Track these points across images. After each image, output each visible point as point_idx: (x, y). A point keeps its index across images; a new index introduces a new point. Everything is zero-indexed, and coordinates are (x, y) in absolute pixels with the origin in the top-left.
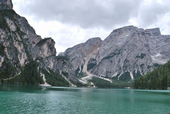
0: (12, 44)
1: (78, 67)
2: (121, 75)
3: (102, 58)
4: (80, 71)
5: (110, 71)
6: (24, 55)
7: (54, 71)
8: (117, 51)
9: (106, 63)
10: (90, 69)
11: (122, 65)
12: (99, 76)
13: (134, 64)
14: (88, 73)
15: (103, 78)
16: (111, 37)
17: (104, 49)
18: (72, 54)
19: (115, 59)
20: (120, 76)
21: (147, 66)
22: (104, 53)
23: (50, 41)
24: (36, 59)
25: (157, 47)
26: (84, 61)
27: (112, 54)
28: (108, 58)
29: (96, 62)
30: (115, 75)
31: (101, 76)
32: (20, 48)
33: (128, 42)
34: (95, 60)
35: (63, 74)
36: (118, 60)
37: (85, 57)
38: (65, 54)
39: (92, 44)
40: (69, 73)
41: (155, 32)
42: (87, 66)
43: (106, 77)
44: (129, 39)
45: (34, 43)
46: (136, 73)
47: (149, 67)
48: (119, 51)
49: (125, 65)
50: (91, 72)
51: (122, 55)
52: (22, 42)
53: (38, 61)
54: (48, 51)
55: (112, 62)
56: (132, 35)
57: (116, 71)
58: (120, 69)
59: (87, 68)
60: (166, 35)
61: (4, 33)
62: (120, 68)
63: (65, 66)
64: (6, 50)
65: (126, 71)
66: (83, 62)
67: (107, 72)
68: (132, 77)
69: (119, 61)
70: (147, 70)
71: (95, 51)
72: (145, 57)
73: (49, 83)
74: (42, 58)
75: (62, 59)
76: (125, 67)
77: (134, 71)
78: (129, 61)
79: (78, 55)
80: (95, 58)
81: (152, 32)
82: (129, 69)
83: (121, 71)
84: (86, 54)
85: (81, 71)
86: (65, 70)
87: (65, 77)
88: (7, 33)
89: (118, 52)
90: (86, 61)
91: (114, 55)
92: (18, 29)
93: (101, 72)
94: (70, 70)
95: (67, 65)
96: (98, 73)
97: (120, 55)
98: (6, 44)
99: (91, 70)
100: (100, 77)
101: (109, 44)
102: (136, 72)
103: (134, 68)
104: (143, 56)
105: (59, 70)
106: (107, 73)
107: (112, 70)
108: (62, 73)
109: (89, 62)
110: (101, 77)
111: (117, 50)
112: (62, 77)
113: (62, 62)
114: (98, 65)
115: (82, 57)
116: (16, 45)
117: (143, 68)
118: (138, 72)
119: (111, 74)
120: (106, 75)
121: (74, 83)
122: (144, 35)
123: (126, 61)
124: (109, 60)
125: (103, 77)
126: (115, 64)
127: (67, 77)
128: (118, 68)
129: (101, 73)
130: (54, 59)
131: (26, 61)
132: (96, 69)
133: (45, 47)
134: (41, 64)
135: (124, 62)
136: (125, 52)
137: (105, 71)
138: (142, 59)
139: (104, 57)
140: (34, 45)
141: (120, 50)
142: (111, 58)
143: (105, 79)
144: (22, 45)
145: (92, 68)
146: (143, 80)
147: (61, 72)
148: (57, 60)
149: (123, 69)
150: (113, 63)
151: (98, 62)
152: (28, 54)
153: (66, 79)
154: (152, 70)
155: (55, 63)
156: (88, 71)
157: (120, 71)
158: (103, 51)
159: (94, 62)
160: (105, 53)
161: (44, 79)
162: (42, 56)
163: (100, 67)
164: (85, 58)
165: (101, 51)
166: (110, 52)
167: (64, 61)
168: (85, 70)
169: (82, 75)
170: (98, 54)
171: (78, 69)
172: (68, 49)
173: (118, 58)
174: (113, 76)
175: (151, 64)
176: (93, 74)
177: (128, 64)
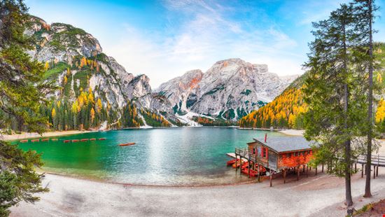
0: (110, 89)
3: (203, 93)
4: (178, 109)
5: (212, 108)
6: (121, 97)
7: (152, 111)
9: (209, 99)
11: (225, 101)
12: (201, 114)
13: (239, 100)
14: (187, 110)
15: (204, 116)
16: (213, 69)
17: (205, 82)
18: (167, 89)
19: (218, 95)
20: (223, 113)
22: (205, 88)
23: (144, 78)
24: (132, 100)
26: (183, 97)
27: (215, 88)
28: (211, 93)
29: (196, 98)
30: (218, 112)
32: (117, 91)
33: (233, 76)
34: (195, 95)
35: (161, 114)
36: (221, 96)
39: (191, 77)
40: (167, 112)
41: (263, 68)
42: (187, 103)
43: (209, 115)
44: (235, 73)
45: (126, 82)
46: (240, 110)
47: (253, 104)
50: (191, 110)
52: (118, 84)
53: (134, 102)
54: (143, 89)
55: (214, 98)
56: (238, 68)
57: (219, 108)
58: (224, 106)
59: (187, 105)
61: (102, 79)
63: (163, 105)
64: (107, 96)
65: (230, 108)
66: (181, 98)
69: (223, 97)
71: (196, 86)
72: (250, 94)
73: (149, 124)
74: (137, 98)
75: (158, 97)
76: (229, 103)
77: (239, 108)
78: (233, 97)
79: (175, 91)
80: (194, 93)
82: (233, 106)
83: (225, 108)
84: (184, 89)
85: (180, 108)
86: (163, 109)
87: (164, 117)
88: (104, 78)
89: (221, 87)
90: (185, 96)
91: (217, 90)
92: (112, 71)
93: (202, 109)
96: (199, 111)
97: (224, 90)
98: (106, 90)
99: (191, 107)
101: (211, 77)
103: (238, 104)
104: (248, 92)
105: (157, 109)
106: (209, 110)
107: (215, 107)
108: (160, 112)
109: (188, 98)
111: (220, 84)
112: (160, 117)
113: (159, 100)
114: (199, 101)
115: (180, 93)
116: (113, 88)
117: (247, 105)
118: (243, 110)
119: (214, 111)
120: (208, 113)
121: (174, 123)
123: (230, 96)
124: (212, 96)
126: (218, 100)
127: (166, 117)
128: (221, 104)
130: (150, 97)
131: (123, 103)
132: (197, 106)
133: (139, 85)
134: (138, 104)
135: (228, 98)
136: (229, 87)
137: (207, 108)
138: (247, 95)
139: (205, 92)
140: (126, 85)
141: (224, 84)
142: (213, 94)
143: (207, 117)
144: (118, 87)
145: (192, 105)
147: (158, 111)
148: (154, 99)
149: (227, 105)
150: (216, 99)
151: (199, 98)
152: (124, 95)
153: (165, 119)
154: (257, 109)
155: (151, 101)
156: (187, 108)
157: (223, 108)
158: (204, 85)
159: (194, 98)
161: (144, 121)
162: (138, 96)
163: (202, 104)
164: (184, 94)
165: (202, 85)
166: (212, 86)
167: (161, 99)
168: (184, 107)
169: (181, 113)
170: (198, 89)
171: (176, 107)
172: (163, 84)
173: (222, 93)
174: (215, 114)
175: (256, 102)
176: (193, 111)
177: (232, 101)
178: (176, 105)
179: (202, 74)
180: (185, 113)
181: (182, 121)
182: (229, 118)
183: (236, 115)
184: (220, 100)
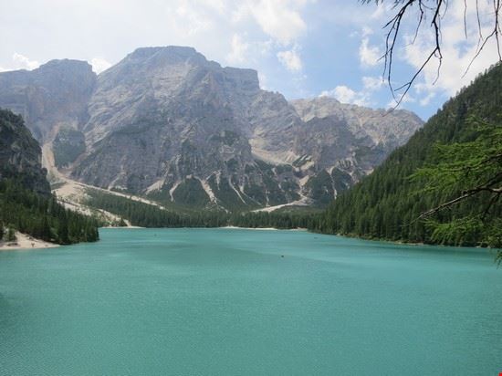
2: (175, 186)
5: (139, 175)
9: (128, 148)
10: (66, 164)
12: (106, 188)
14: (61, 177)
15: (120, 194)
17: (106, 101)
19: (155, 138)
20: (173, 189)
21: (243, 165)
22: (104, 119)
25: (250, 119)
27: (142, 121)
29: (82, 142)
30: (157, 185)
31: (110, 187)
34: (79, 134)
41: (246, 79)
42: (54, 152)
43: (131, 191)
46: (218, 183)
47: (248, 170)
48: (164, 115)
49: (185, 160)
50: (73, 174)
57: (157, 175)
58: (171, 170)
60: (272, 93)
62: (172, 166)
65: (189, 177)
68: (211, 195)
70: (245, 178)
71: (76, 108)
76: (186, 163)
77: (213, 177)
78: (195, 149)
81: (239, 77)
82: (197, 170)
83: (175, 174)
84: (42, 110)
89: (159, 118)
90: (45, 132)
91: (149, 126)
93: (110, 176)
96: (98, 179)
97: (167, 129)
99: (71, 166)
100: (108, 190)
102: (218, 181)
104: (231, 138)
106: (130, 179)
107: (147, 170)
109: (57, 139)
110: (112, 190)
111: (154, 111)
117: (234, 171)
119: (144, 182)
120: (128, 186)
123: (188, 146)
124: (136, 139)
125: (120, 191)
126: (153, 153)
129: (111, 179)
135: (183, 149)
137: (123, 172)
138: (230, 145)
142: (141, 135)
145: (72, 161)
149: (180, 169)
150: (149, 150)
151: (91, 142)
156: (60, 169)
157: (171, 175)
158: (104, 109)
159: (75, 141)
160: (110, 116)
165: (97, 107)
166: (130, 114)
170: (84, 116)
174: (150, 189)
176: (81, 179)
177: (193, 156)
179: (94, 77)
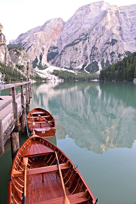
1: (36, 57)
2: (87, 65)
3: (64, 45)
4: (38, 63)
5: (74, 62)
7: (7, 65)
8: (84, 36)
9: (71, 51)
11: (89, 52)
12: (62, 68)
13: (104, 51)
14: (48, 64)
15: (66, 70)
16: (75, 17)
17: (67, 33)
18: (27, 41)
19: (81, 46)
20: (86, 67)
21: (118, 54)
25: (131, 31)
26: (43, 50)
27: (77, 40)
28: (73, 44)
29: (57, 51)
30: (81, 65)
31: (64, 67)
33: (97, 24)
34: (56, 48)
35: (18, 68)
36: (84, 47)
37: (44, 45)
38: (18, 42)
39: (52, 27)
40: (25, 66)
41: (131, 10)
42: (47, 56)
43: (71, 68)
44: (99, 20)
46: (105, 63)
47: (120, 56)
48: (86, 36)
49: (92, 54)
50: (52, 63)
51: (89, 41)
55: (77, 50)
56: (102, 14)
57: (82, 61)
58: (87, 59)
59: (47, 58)
62: (87, 57)
63: (20, 57)
65: (93, 61)
66: (41, 51)
67: (71, 62)
69: (86, 49)
70: (118, 59)
71: (57, 37)
72: (116, 44)
75: (14, 49)
77: (103, 60)
78: (97, 49)
79: (34, 43)
80: (56, 46)
81: (127, 10)
82: (97, 58)
84: (45, 41)
85: (41, 62)
86: (19, 62)
87: (21, 71)
90: (45, 49)
91: (79, 41)
93: (64, 63)
94: (27, 62)
95: (21, 56)
96: (60, 64)
97: (86, 42)
99: (52, 60)
101: (73, 26)
102: (105, 61)
103: (102, 56)
104: (114, 42)
105: (12, 63)
106: (71, 64)
107: (78, 59)
108: (17, 66)
109: (49, 51)
111: (83, 34)
112: (16, 71)
113: (15, 53)
114: (60, 54)
115: (40, 45)
117: (113, 57)
118: (107, 61)
119: (77, 64)
120: (70, 66)
121: (32, 78)
122: (118, 15)
123: (94, 48)
124: (74, 48)
125: (67, 68)
126: (80, 52)
127: (23, 71)
128: (84, 57)
130: (4, 49)
132: (58, 59)
135: (92, 50)
136: (93, 38)
137: (69, 61)
138: (113, 45)
139: (67, 44)
141: (87, 34)
142: (76, 45)
143: (69, 71)
145: (53, 59)
146: (110, 71)
147: (14, 65)
148: (9, 50)
149: (90, 58)
150: (79, 51)
151: (61, 51)
153: (22, 73)
155: (6, 54)
156: (48, 62)
157: (87, 61)
158: (66, 36)
159: (54, 51)
160: (68, 39)
163: (63, 57)
165: (64, 36)
166: (75, 38)
167: (17, 52)
168: (44, 61)
169: (41, 67)
170: (59, 40)
171: (36, 60)
172: (22, 35)
173: (85, 45)
174: (78, 67)
175: (123, 52)
176: (54, 65)
177: (96, 52)
178: (36, 59)
179: (64, 23)
180: (46, 67)
181: (41, 75)
182: (92, 72)
183: (100, 68)
184: (82, 52)
